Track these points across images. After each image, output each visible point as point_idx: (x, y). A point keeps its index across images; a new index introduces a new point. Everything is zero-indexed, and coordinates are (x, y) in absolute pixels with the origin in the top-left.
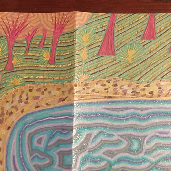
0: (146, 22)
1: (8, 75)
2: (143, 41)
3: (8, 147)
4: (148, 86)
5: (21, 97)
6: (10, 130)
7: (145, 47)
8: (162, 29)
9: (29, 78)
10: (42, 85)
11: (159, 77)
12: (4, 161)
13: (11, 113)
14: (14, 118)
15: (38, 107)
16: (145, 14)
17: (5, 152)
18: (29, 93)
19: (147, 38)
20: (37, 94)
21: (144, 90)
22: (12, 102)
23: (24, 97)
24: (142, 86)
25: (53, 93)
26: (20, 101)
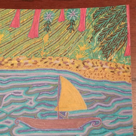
0: (14, 15)
2: (11, 28)
4: (10, 60)
7: (11, 33)
16: (14, 10)
19: (13, 27)
21: (7, 62)
24: (6, 60)
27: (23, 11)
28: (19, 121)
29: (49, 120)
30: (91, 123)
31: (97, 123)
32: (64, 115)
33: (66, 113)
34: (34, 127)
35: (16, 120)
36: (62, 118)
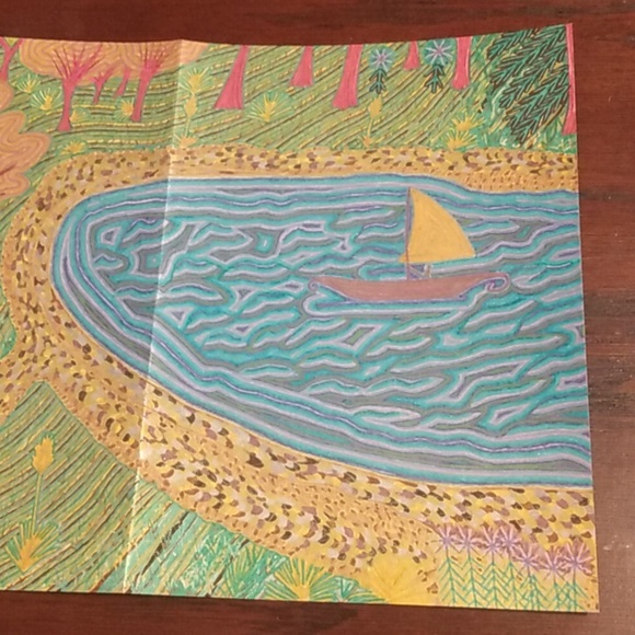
0: (298, 60)
1: (60, 138)
2: (291, 88)
3: (55, 246)
4: (294, 156)
5: (81, 171)
6: (61, 220)
7: (294, 97)
8: (324, 69)
9: (96, 143)
10: (118, 153)
11: (313, 144)
12: (50, 265)
13: (64, 195)
14: (69, 203)
15: (109, 186)
16: (298, 47)
17: (51, 252)
18: (96, 165)
19: (298, 84)
20: (109, 167)
21: (285, 162)
22: (67, 179)
23: (87, 171)
24: (283, 157)
25: (135, 165)
26: (80, 178)
27: (319, 50)
28: (318, 284)
29: (386, 282)
30: (484, 285)
31: (498, 283)
32: (422, 270)
33: (426, 268)
34: (352, 296)
36: (415, 277)
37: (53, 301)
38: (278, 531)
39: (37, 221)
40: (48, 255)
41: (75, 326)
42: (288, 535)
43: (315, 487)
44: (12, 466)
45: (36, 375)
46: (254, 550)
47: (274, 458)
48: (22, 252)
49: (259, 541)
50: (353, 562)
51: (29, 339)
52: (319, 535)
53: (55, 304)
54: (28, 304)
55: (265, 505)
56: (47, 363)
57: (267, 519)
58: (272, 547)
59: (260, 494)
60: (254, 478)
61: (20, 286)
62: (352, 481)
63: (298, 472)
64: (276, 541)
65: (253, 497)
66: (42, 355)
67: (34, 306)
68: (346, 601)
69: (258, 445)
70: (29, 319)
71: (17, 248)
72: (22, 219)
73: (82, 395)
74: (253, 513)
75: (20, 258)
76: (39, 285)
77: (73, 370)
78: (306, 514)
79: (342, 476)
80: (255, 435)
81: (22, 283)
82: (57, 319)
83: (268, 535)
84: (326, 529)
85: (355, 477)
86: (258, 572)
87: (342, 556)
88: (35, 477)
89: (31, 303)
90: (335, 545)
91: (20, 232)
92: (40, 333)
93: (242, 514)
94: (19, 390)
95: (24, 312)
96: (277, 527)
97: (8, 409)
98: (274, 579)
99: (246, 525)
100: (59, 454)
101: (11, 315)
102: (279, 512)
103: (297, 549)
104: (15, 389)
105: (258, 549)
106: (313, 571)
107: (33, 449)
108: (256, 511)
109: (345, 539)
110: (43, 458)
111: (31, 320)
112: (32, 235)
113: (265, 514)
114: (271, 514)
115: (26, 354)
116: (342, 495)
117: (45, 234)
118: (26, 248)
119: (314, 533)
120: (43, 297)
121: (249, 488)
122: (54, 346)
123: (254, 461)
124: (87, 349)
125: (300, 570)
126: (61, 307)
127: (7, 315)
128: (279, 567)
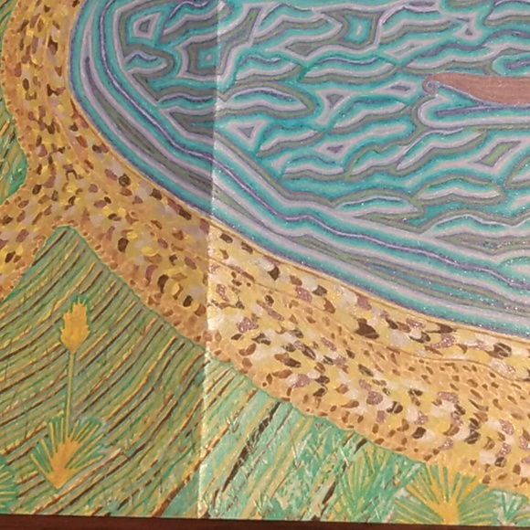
3: (73, 41)
12: (67, 68)
17: (68, 51)
34: (486, 99)
35: (426, 82)
37: (73, 117)
38: (406, 427)
39: (47, 9)
40: (63, 56)
41: (107, 150)
42: (420, 432)
43: (453, 365)
44: (32, 343)
45: (58, 218)
46: (374, 454)
47: (393, 326)
48: (28, 53)
49: (380, 441)
50: (517, 469)
51: (45, 168)
52: (464, 432)
53: (78, 121)
54: (40, 122)
55: (385, 390)
56: (72, 200)
57: (390, 411)
58: (399, 449)
59: (378, 377)
60: (366, 353)
61: (29, 98)
62: (506, 355)
63: (428, 344)
64: (404, 441)
65: (369, 380)
66: (64, 190)
67: (49, 124)
68: (513, 524)
69: (369, 307)
70: (43, 142)
71: (22, 47)
72: (27, 8)
73: (123, 244)
74: (368, 402)
75: (26, 59)
76: (53, 95)
77: (107, 210)
78: (444, 402)
79: (492, 349)
80: (365, 294)
81: (32, 95)
82: (81, 141)
83: (392, 433)
84: (475, 424)
85: (509, 349)
86: (383, 485)
87: (500, 461)
88: (65, 357)
89: (44, 120)
90: (490, 446)
91: (25, 24)
92: (59, 160)
93: (355, 404)
94: (36, 238)
95: (36, 132)
96: (404, 420)
97: (23, 265)
98: (406, 494)
99: (361, 419)
100: (96, 325)
101: (18, 137)
102: (405, 401)
103: (436, 452)
104: (31, 237)
105: (380, 452)
106: (460, 483)
107: (60, 319)
108: (373, 400)
109: (503, 438)
110: (75, 330)
111: (47, 142)
112: (40, 29)
113: (387, 404)
114: (395, 403)
115: (43, 188)
116: (492, 375)
117: (58, 27)
118: (33, 46)
119: (457, 430)
120: (60, 111)
121: (360, 367)
122: (81, 177)
123: (365, 330)
124: (125, 181)
125: (442, 482)
126: (85, 125)
127: (13, 137)
128: (412, 477)
